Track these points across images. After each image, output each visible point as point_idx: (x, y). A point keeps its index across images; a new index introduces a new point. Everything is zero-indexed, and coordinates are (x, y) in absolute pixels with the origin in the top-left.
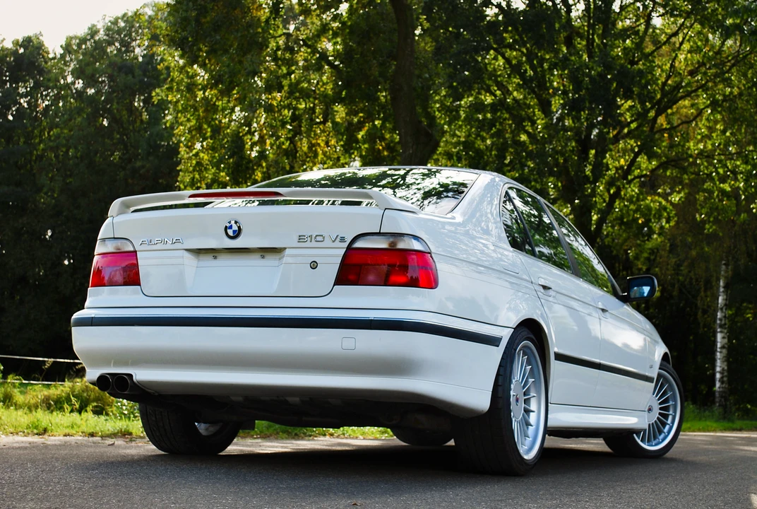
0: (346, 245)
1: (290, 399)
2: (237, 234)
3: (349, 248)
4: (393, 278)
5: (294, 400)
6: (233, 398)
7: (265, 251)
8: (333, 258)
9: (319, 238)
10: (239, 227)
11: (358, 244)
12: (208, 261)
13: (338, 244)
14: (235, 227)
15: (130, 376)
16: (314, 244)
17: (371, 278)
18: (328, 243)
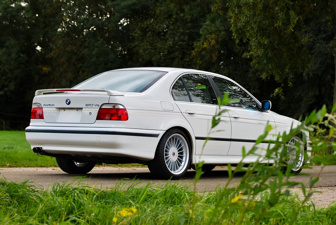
0: (99, 107)
1: (87, 155)
2: (69, 103)
3: (100, 108)
4: (113, 118)
5: (89, 156)
6: (72, 155)
7: (78, 109)
8: (95, 111)
9: (92, 105)
10: (70, 101)
11: (103, 107)
12: (62, 111)
13: (97, 107)
14: (69, 101)
15: (42, 148)
16: (90, 107)
17: (107, 118)
18: (94, 106)
